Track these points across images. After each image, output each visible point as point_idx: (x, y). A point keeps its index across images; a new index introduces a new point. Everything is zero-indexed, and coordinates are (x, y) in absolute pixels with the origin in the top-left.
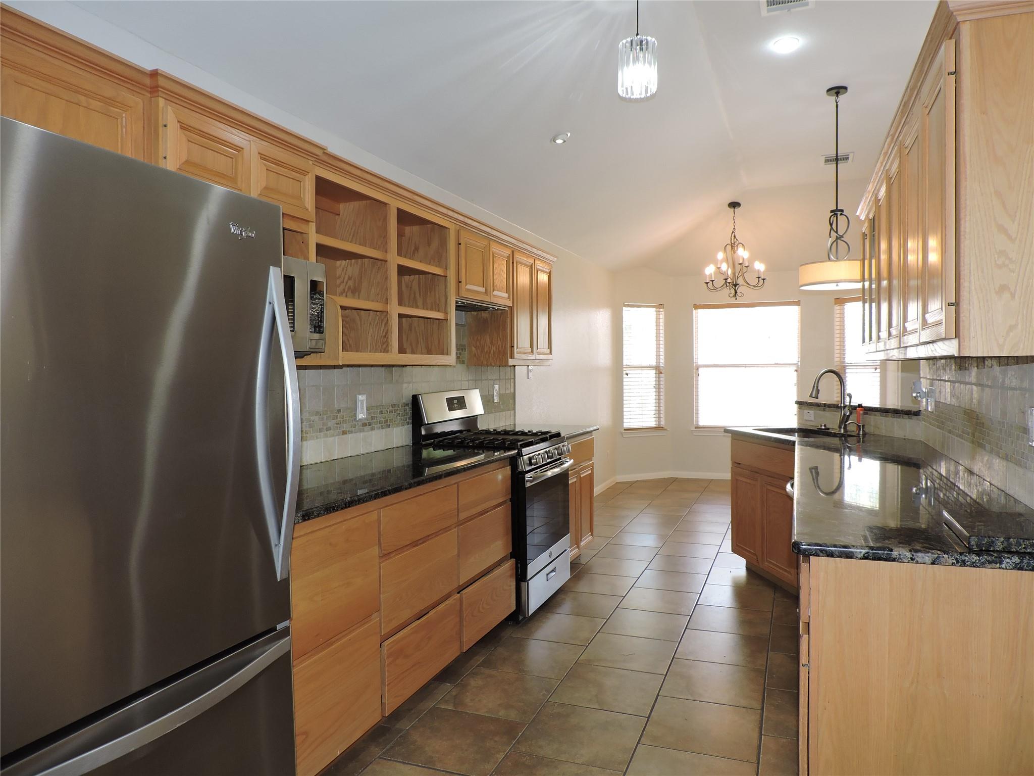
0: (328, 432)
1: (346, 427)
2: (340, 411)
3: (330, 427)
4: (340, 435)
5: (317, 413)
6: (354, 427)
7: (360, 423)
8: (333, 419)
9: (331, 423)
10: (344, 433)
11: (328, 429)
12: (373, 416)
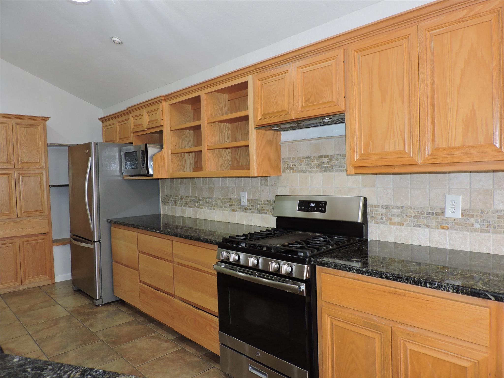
0: (225, 208)
1: (235, 208)
2: (231, 199)
3: (226, 206)
4: (231, 211)
5: (219, 199)
6: (240, 209)
7: (243, 208)
8: (227, 203)
9: (226, 205)
10: (234, 211)
11: (225, 207)
12: (252, 205)
